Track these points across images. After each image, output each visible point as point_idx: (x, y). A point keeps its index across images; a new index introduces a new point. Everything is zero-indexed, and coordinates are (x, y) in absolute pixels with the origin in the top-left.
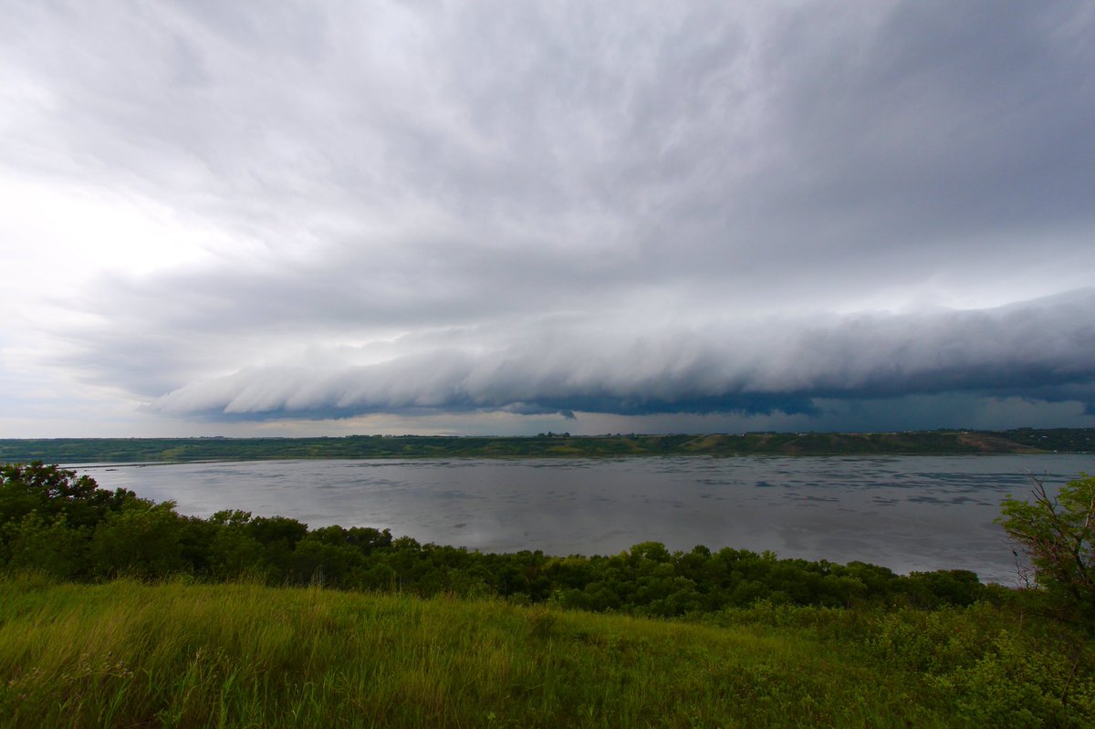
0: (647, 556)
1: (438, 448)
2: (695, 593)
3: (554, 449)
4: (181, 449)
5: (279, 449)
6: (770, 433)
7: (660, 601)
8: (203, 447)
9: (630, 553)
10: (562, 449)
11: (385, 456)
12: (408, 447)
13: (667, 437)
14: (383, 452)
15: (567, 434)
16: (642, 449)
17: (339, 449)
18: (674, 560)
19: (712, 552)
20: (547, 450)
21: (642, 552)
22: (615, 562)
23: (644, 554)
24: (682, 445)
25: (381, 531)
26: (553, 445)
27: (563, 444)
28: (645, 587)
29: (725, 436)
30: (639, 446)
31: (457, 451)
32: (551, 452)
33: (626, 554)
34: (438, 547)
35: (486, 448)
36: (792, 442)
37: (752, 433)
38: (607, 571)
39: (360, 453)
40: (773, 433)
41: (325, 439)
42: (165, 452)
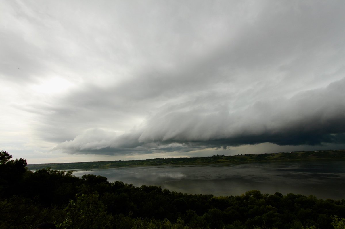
0: (253, 196)
1: (181, 161)
2: (276, 213)
3: (219, 160)
4: (110, 164)
5: (135, 163)
6: (302, 151)
7: (259, 216)
8: (116, 163)
9: (245, 195)
10: (222, 160)
11: (165, 165)
12: (172, 161)
13: (260, 155)
14: (165, 163)
15: (223, 155)
16: (251, 159)
17: (152, 163)
18: (265, 198)
19: (283, 195)
20: (217, 161)
21: (251, 195)
22: (238, 198)
23: (252, 196)
24: (266, 157)
25: (158, 187)
26: (218, 159)
27: (222, 159)
28: (252, 210)
29: (283, 153)
30: (250, 158)
31: (187, 162)
32: (219, 161)
33: (244, 195)
34: (176, 193)
35: (196, 161)
36: (312, 154)
37: (294, 152)
38: (235, 202)
39: (158, 164)
40: (304, 151)
41: (148, 160)
42: (106, 165)
